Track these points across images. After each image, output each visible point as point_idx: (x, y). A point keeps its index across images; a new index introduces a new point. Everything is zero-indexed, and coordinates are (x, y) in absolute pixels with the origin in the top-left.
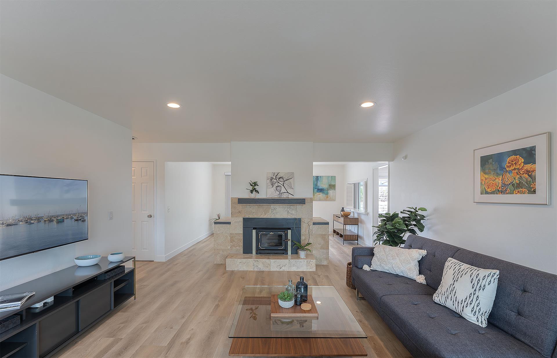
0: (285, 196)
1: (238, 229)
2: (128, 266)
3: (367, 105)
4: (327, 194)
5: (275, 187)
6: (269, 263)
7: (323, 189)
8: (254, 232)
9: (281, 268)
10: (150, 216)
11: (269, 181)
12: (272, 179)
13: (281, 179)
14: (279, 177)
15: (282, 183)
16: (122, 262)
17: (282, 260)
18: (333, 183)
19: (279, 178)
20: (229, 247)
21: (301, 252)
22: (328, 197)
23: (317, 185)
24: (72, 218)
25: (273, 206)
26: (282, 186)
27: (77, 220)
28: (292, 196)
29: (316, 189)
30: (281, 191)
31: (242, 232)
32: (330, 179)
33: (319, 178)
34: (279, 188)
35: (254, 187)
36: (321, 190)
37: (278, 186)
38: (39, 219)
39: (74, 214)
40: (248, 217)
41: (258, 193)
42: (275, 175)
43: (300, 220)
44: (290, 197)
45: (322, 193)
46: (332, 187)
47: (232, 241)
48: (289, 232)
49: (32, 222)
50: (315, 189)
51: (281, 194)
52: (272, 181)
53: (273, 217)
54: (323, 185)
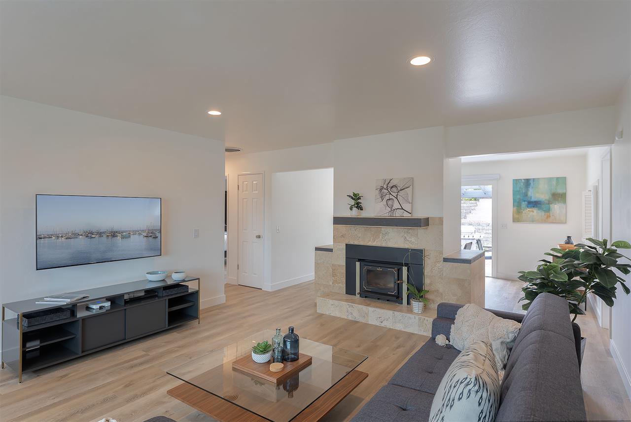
0: (398, 214)
1: (340, 259)
2: (192, 287)
3: (420, 61)
4: (548, 210)
5: (385, 200)
6: (367, 312)
7: (540, 201)
8: (358, 264)
9: (382, 322)
10: (259, 237)
11: (378, 192)
12: (382, 188)
13: (394, 189)
14: (391, 185)
15: (395, 194)
16: (184, 281)
17: (383, 311)
18: (560, 191)
19: (392, 187)
20: (331, 283)
21: (413, 302)
22: (550, 216)
23: (527, 195)
24: (140, 234)
25: (384, 229)
26: (395, 199)
27: (147, 236)
28: (410, 215)
29: (524, 201)
30: (392, 206)
31: (344, 264)
32: (554, 183)
33: (531, 182)
34: (390, 202)
35: (357, 201)
36: (535, 204)
37: (390, 199)
38: (100, 234)
39: (143, 230)
40: (352, 243)
41: (362, 209)
42: (387, 183)
43: (421, 251)
44: (406, 215)
45: (536, 209)
46: (560, 197)
47: (334, 275)
48: (405, 269)
49: (93, 236)
50: (523, 203)
51: (392, 210)
52: (382, 191)
53: (384, 245)
54: (539, 194)
